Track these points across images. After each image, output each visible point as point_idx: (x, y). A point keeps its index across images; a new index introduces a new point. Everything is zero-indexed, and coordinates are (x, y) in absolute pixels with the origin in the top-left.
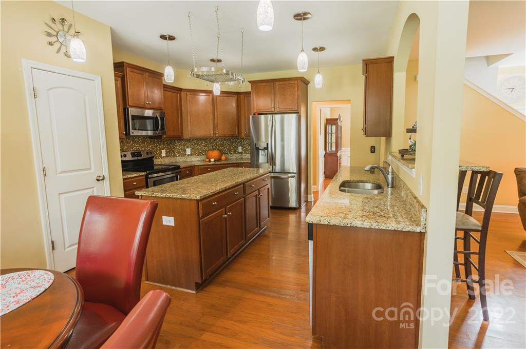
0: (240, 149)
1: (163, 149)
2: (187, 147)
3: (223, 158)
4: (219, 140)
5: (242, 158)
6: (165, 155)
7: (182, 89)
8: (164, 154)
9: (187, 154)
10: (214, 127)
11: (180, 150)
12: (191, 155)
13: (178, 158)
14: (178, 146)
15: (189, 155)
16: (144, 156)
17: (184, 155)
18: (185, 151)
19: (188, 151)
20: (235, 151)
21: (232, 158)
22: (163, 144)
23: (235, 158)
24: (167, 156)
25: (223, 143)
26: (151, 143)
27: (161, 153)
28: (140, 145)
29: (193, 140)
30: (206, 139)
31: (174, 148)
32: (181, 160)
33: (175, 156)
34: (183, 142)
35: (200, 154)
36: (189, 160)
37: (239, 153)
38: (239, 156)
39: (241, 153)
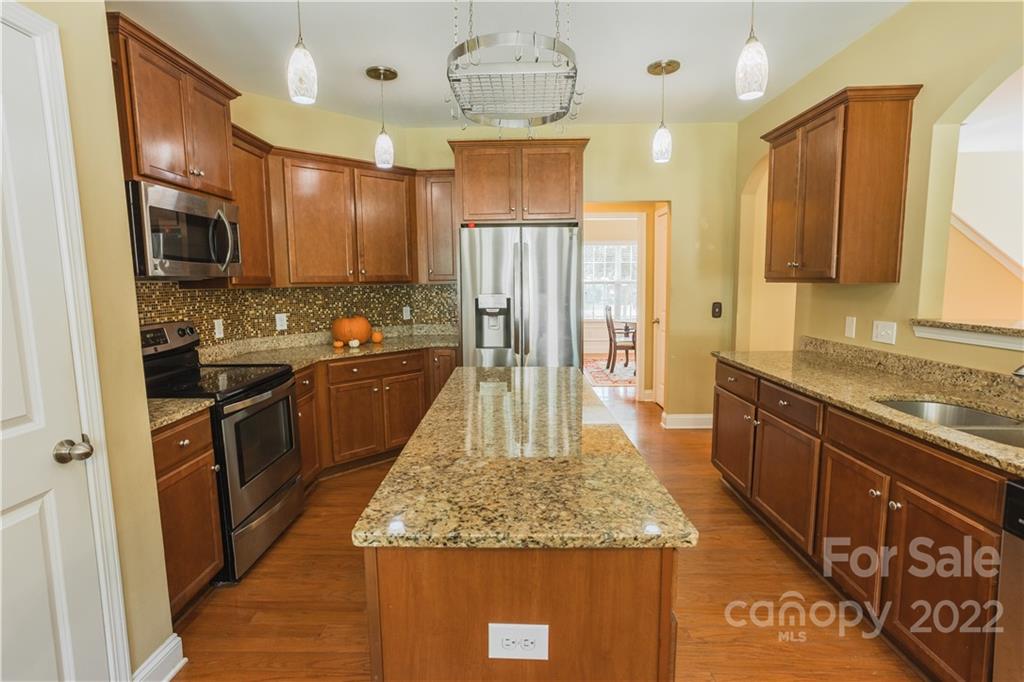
0: (406, 314)
1: (217, 318)
2: (279, 311)
3: (377, 337)
4: (358, 291)
5: (411, 335)
6: (222, 336)
7: (272, 147)
8: (219, 333)
9: (279, 328)
10: (356, 256)
11: (257, 318)
12: (290, 331)
13: (253, 340)
14: (254, 308)
15: (282, 333)
16: (174, 342)
17: (270, 331)
18: (273, 320)
19: (281, 321)
20: (396, 319)
21: (389, 335)
22: (217, 302)
23: (396, 334)
24: (228, 337)
25: (368, 298)
26: (185, 299)
27: (213, 328)
28: (154, 307)
29: (294, 290)
30: (326, 289)
31: (242, 313)
32: (264, 347)
33: (246, 335)
34: (267, 297)
35: (312, 329)
36: (283, 345)
37: (406, 323)
38: (404, 330)
39: (409, 322)
